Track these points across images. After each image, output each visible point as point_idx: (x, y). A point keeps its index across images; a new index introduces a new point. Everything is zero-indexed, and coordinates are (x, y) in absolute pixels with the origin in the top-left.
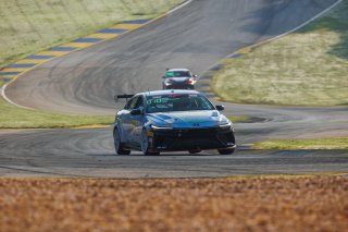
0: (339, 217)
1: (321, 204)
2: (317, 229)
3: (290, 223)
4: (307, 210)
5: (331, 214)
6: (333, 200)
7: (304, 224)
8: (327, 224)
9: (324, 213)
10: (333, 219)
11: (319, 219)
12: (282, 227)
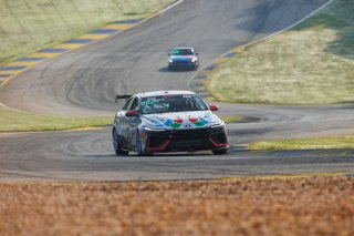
0: (335, 218)
1: (317, 205)
2: (312, 230)
3: (284, 224)
4: (302, 212)
5: (327, 215)
6: (329, 201)
7: (299, 226)
8: (323, 225)
9: (319, 213)
10: (329, 220)
11: (314, 220)
12: (276, 229)
